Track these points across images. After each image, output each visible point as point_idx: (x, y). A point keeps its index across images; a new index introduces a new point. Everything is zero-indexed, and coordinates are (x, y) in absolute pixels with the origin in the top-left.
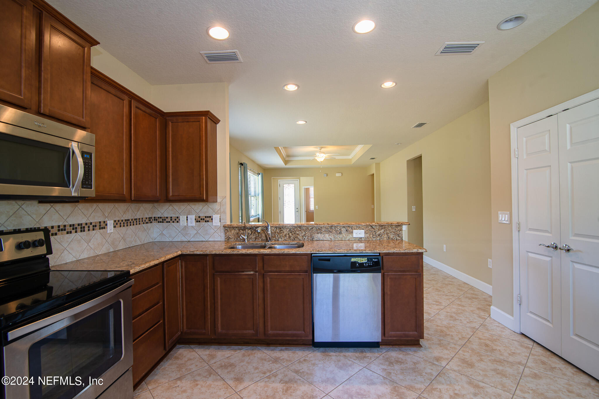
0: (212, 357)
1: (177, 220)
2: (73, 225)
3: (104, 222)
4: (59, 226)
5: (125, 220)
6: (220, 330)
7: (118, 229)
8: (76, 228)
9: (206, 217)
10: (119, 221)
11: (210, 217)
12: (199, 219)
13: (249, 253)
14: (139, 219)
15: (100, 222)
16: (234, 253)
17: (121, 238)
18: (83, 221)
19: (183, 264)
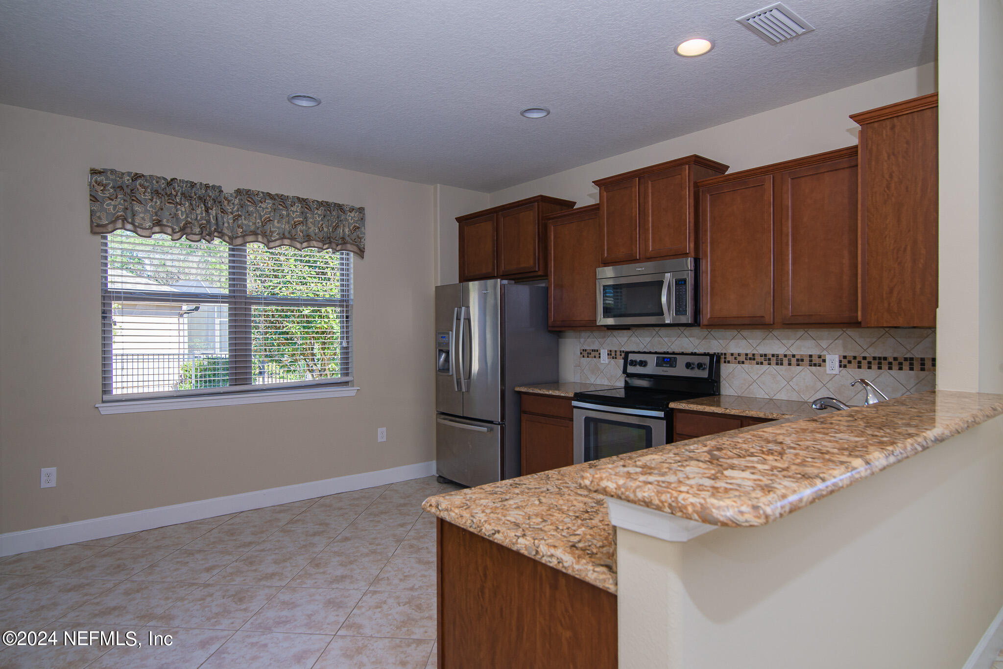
2: (765, 355)
3: (820, 357)
4: (747, 355)
5: (874, 358)
7: (853, 370)
8: (769, 359)
10: (855, 358)
14: (923, 359)
15: (811, 356)
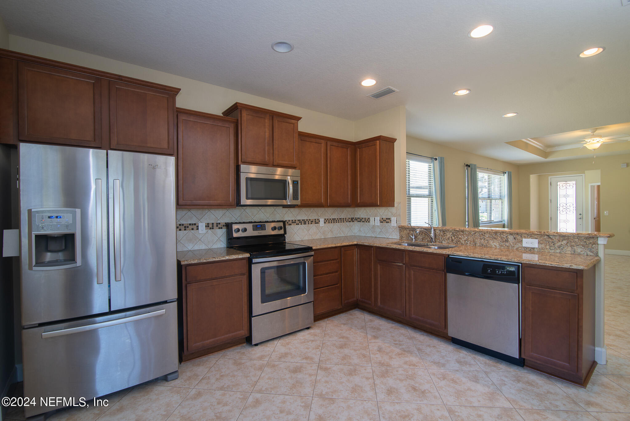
0: (371, 321)
1: (368, 220)
2: (300, 220)
3: (318, 219)
4: (292, 220)
5: (333, 219)
6: (379, 304)
7: (327, 224)
8: (301, 222)
9: (387, 219)
10: (328, 219)
11: (390, 219)
12: (382, 221)
13: (398, 248)
14: (343, 219)
15: (315, 219)
16: (388, 247)
17: (329, 231)
18: (305, 218)
19: (359, 251)
